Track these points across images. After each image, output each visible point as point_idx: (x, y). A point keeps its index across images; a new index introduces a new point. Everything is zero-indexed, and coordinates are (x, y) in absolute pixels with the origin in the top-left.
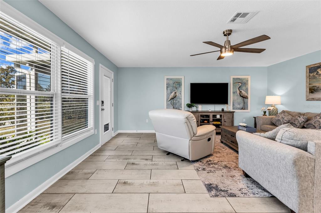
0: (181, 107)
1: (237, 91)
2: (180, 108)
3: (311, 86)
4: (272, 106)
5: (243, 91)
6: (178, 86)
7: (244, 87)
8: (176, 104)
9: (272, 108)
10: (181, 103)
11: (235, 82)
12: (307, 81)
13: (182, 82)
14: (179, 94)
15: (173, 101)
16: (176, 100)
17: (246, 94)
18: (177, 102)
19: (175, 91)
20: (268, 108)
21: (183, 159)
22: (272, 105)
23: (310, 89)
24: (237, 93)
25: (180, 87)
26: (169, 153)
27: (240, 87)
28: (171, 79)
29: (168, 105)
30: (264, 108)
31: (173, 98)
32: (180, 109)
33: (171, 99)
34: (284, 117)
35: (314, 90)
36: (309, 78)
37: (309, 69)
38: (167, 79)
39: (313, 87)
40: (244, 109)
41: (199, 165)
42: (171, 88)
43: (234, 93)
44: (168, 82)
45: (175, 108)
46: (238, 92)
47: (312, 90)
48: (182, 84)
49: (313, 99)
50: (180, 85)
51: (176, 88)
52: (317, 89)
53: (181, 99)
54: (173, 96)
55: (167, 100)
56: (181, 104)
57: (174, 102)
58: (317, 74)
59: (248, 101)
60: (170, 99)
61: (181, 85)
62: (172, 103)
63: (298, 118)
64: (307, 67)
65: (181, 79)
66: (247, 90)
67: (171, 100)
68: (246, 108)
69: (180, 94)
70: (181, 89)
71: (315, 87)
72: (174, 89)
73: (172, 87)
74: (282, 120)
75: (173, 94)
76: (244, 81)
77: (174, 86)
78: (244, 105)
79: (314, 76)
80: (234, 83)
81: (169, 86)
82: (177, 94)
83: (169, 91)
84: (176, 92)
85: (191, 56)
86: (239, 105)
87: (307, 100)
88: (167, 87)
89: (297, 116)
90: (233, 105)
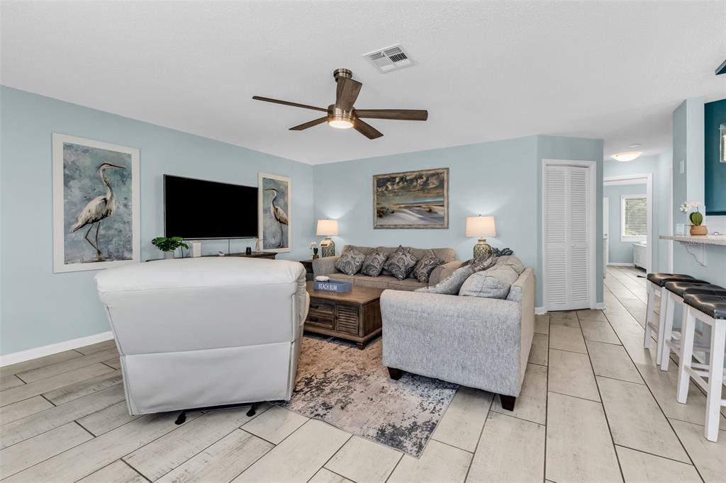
0: (131, 250)
1: (270, 208)
2: (126, 255)
3: (380, 206)
4: (326, 239)
5: (280, 209)
6: (118, 177)
7: (282, 200)
8: (109, 241)
9: (328, 242)
10: (131, 237)
11: (268, 187)
12: (374, 200)
13: (130, 165)
14: (122, 207)
15: (94, 230)
16: (109, 228)
17: (285, 216)
18: (111, 232)
19: (105, 194)
20: (322, 243)
21: (249, 409)
22: (326, 236)
23: (378, 212)
24: (270, 211)
25: (124, 183)
26: (181, 417)
27: (275, 199)
28: (86, 151)
29: (70, 245)
30: (315, 243)
31: (95, 221)
32: (123, 259)
33: (87, 223)
34: (354, 256)
35: (383, 212)
36: (377, 195)
37: (377, 181)
38: (68, 147)
39: (382, 208)
40: (282, 247)
41: (305, 403)
42: (86, 182)
43: (265, 211)
44: (73, 158)
45: (104, 255)
46: (272, 210)
47: (381, 213)
48: (130, 174)
49: (382, 227)
50: (123, 176)
51: (108, 185)
52: (387, 212)
53: (129, 223)
54: (97, 213)
55: (67, 226)
56: (129, 241)
57: (102, 232)
58: (386, 190)
59: (287, 230)
60: (80, 223)
61: (129, 176)
62: (92, 237)
63: (377, 256)
64: (374, 176)
65: (129, 156)
66: (286, 207)
67: (90, 226)
68: (285, 244)
69: (125, 206)
70: (130, 191)
71: (385, 208)
72: (100, 187)
73: (92, 178)
74: (353, 262)
75: (94, 206)
76: (281, 187)
77: (99, 178)
78: (282, 239)
79: (382, 192)
80: (265, 190)
81: (77, 174)
82: (113, 206)
83: (77, 194)
84: (108, 198)
85: (255, 98)
86: (274, 238)
87: (375, 228)
88: (67, 179)
89: (374, 254)
90: (264, 238)
